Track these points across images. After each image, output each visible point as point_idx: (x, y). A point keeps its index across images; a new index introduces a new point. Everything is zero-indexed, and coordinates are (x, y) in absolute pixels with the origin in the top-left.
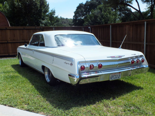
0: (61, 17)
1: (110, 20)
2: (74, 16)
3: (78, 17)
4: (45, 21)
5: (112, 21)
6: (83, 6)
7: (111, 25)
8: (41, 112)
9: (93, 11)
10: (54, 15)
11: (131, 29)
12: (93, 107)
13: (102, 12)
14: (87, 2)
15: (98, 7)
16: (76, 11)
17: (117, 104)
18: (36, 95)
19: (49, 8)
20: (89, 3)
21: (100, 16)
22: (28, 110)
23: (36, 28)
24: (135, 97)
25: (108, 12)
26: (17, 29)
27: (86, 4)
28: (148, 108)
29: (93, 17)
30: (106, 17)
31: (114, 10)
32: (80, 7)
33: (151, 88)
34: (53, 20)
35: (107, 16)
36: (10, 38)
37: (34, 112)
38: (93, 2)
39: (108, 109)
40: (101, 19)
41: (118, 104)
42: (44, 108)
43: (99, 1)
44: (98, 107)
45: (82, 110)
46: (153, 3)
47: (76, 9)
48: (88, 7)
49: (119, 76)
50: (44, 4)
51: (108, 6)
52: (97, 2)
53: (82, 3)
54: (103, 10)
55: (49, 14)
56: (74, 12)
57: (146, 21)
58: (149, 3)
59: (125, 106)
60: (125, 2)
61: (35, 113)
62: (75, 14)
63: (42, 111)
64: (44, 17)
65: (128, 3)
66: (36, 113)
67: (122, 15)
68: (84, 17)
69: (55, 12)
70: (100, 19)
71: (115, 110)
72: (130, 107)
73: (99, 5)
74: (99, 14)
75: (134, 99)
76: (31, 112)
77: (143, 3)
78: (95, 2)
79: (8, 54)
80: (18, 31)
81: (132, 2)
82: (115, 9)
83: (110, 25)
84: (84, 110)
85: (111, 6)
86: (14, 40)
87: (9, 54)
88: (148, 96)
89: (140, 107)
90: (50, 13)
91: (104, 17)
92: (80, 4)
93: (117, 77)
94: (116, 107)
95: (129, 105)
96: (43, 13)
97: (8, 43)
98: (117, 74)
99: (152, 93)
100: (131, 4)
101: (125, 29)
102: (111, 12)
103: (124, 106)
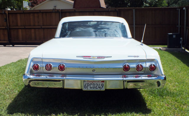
49: (100, 86)
93: (98, 87)
98: (98, 83)
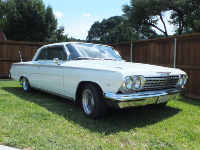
0: (72, 37)
2: (87, 37)
3: (92, 38)
4: (51, 40)
6: (99, 25)
7: (133, 43)
8: (28, 148)
9: (110, 31)
10: (63, 32)
11: (158, 47)
12: (106, 142)
13: (122, 33)
14: (104, 20)
15: (116, 27)
16: (90, 31)
17: (140, 139)
18: (24, 124)
19: (57, 24)
20: (107, 22)
21: (119, 37)
22: (8, 145)
23: (39, 44)
24: (164, 131)
25: (128, 33)
26: (17, 44)
27: (102, 22)
28: (183, 145)
29: (110, 38)
30: (126, 39)
31: (136, 32)
32: (95, 26)
33: (185, 120)
34: (62, 39)
36: (6, 55)
37: (16, 147)
38: (111, 21)
39: (127, 145)
41: (142, 139)
42: (33, 142)
43: (118, 20)
44: (113, 142)
45: (89, 146)
46: (181, 25)
47: (91, 27)
48: (105, 26)
50: (51, 19)
51: (129, 26)
52: (116, 20)
53: (98, 21)
54: (122, 31)
55: (57, 31)
56: (88, 32)
57: (177, 38)
58: (176, 25)
59: (151, 141)
60: (149, 22)
61: (18, 148)
62: (89, 33)
63: (29, 146)
64: (50, 34)
65: (152, 23)
66: (20, 149)
67: (144, 37)
68: (99, 38)
69: (64, 29)
70: (118, 40)
71: (137, 147)
72: (158, 143)
73: (118, 24)
74: (117, 35)
75: (163, 133)
76: (12, 147)
77: (170, 24)
78: (113, 21)
79: (2, 76)
80: (17, 46)
81: (157, 22)
82: (137, 30)
83: (131, 43)
84: (93, 145)
85: (132, 26)
86: (11, 57)
87: (4, 76)
88: (182, 130)
89: (172, 144)
90: (59, 31)
92: (95, 23)
94: (138, 143)
95: (156, 141)
96: (50, 30)
97: (3, 61)
99: (186, 125)
100: (156, 24)
101: (150, 48)
102: (132, 34)
103: (149, 142)
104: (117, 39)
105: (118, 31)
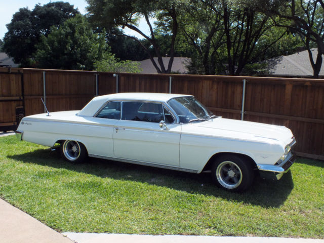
1: (90, 51)
5: (96, 52)
6: (30, 15)
13: (76, 35)
14: (37, 7)
16: (11, 24)
21: (71, 41)
25: (87, 35)
29: (55, 41)
30: (83, 44)
32: (22, 15)
35: (85, 43)
38: (51, 10)
40: (73, 48)
53: (26, 8)
54: (76, 30)
56: (7, 25)
62: (9, 29)
74: (69, 37)
78: (56, 11)
91: (80, 43)
92: (21, 10)
104: (69, 44)
105: (69, 30)
